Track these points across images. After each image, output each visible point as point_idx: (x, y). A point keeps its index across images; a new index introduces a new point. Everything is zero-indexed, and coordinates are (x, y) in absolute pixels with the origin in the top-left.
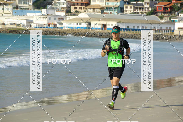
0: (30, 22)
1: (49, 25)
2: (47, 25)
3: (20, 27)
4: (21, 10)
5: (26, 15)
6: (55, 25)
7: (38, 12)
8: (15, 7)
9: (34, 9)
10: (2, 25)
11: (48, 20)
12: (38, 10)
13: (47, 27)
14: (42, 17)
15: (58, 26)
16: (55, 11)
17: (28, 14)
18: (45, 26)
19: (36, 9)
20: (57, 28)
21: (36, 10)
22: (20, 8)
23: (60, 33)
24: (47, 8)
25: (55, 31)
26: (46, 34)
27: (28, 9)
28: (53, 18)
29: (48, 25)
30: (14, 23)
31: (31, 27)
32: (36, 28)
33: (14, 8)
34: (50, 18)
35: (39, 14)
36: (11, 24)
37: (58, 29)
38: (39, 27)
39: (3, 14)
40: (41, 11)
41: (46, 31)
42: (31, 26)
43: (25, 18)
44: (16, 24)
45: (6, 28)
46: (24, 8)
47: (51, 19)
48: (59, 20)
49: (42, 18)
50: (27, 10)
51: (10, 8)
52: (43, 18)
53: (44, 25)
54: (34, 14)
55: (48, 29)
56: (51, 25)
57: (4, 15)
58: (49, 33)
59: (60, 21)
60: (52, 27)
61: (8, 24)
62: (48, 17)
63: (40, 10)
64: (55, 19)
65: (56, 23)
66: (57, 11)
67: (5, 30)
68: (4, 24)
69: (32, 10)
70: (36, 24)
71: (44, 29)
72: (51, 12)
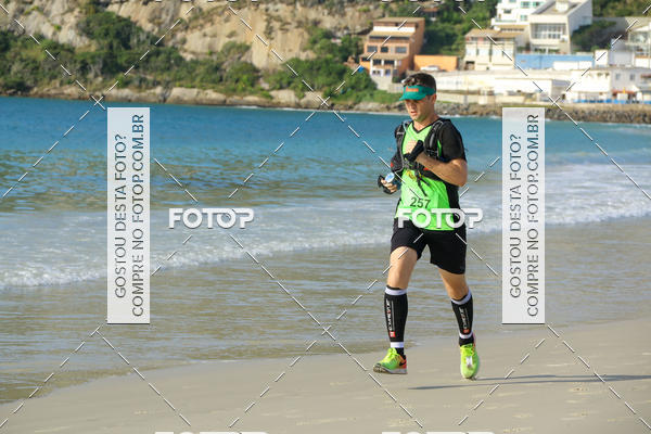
0: (561, 86)
1: (615, 95)
2: (610, 96)
3: (534, 100)
4: (538, 54)
5: (550, 70)
6: (631, 95)
7: (584, 59)
8: (523, 45)
9: (574, 51)
10: (486, 97)
11: (612, 81)
12: (584, 54)
13: (608, 101)
14: (597, 72)
15: (639, 97)
16: (633, 55)
17: (559, 65)
18: (604, 97)
19: (579, 51)
20: (638, 102)
21: (579, 54)
22: (536, 50)
23: (645, 116)
24: (609, 48)
25: (632, 111)
26: (606, 121)
27: (557, 51)
28: (625, 76)
29: (611, 94)
30: (519, 91)
31: (565, 101)
32: (579, 102)
33: (519, 49)
34: (617, 76)
35: (588, 64)
36: (511, 94)
37: (640, 107)
38: (586, 101)
39: (490, 65)
40: (594, 57)
41: (604, 112)
42: (564, 96)
43: (549, 77)
44: (524, 94)
45: (495, 104)
46: (547, 48)
47: (621, 77)
48: (643, 80)
49: (596, 76)
50: (554, 54)
51: (509, 48)
52: (599, 75)
53: (601, 94)
54: (574, 65)
55: (610, 105)
56: (619, 95)
57: (492, 68)
58: (614, 116)
59: (645, 83)
60: (621, 101)
61: (501, 94)
62: (613, 73)
63: (591, 54)
64: (632, 78)
65: (634, 89)
66: (637, 56)
67: (493, 109)
68: (491, 94)
69: (569, 54)
70: (580, 93)
71: (602, 105)
72: (620, 58)
